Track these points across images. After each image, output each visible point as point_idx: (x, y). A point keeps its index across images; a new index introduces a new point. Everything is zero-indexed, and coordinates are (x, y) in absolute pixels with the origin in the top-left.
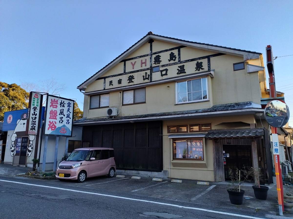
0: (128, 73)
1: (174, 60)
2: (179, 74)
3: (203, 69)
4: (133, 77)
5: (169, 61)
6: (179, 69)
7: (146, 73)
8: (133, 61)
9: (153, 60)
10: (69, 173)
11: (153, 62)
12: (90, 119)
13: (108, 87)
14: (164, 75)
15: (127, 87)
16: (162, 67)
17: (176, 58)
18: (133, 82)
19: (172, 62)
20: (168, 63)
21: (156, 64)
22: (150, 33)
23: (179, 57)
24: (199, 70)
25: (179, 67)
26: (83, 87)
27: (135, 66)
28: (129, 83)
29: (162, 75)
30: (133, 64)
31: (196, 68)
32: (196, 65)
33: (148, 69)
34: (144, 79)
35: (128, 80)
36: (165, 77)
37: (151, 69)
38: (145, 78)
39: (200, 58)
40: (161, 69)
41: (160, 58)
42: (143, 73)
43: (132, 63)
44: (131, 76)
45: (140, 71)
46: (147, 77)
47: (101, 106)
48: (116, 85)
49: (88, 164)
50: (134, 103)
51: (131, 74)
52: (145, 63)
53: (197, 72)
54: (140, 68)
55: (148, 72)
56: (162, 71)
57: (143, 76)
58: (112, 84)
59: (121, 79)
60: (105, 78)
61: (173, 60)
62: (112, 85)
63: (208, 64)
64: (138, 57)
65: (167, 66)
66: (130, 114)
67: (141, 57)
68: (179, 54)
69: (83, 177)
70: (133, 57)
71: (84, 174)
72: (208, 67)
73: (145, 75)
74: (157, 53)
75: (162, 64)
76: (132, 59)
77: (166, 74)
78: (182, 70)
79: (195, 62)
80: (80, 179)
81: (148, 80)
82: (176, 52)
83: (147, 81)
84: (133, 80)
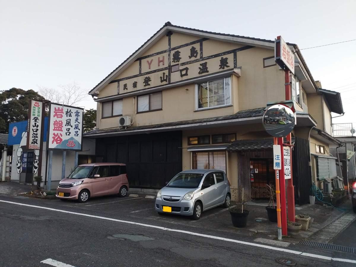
0: (144, 74)
1: (196, 57)
2: (201, 73)
3: (228, 66)
4: (150, 78)
5: (190, 57)
6: (201, 67)
7: (164, 74)
8: (149, 59)
9: (172, 57)
10: (69, 192)
11: (172, 60)
12: (102, 130)
13: (122, 91)
14: (184, 75)
15: (140, 91)
16: (182, 65)
17: (197, 53)
18: (149, 85)
19: (193, 59)
20: (188, 60)
21: (175, 62)
22: (168, 24)
23: (202, 53)
24: (223, 68)
25: (201, 65)
26: (95, 92)
27: (151, 65)
28: (145, 86)
29: (182, 76)
30: (150, 62)
31: (220, 66)
32: (220, 62)
33: (166, 69)
34: (162, 81)
35: (144, 83)
36: (185, 78)
37: (170, 68)
38: (162, 79)
39: (224, 53)
40: (181, 68)
41: (180, 55)
42: (160, 74)
43: (148, 61)
44: (147, 77)
45: (157, 71)
46: (165, 78)
47: (114, 114)
48: (130, 88)
49: (92, 182)
50: (150, 111)
51: (147, 76)
52: (163, 61)
53: (222, 70)
54: (157, 68)
55: (167, 72)
56: (181, 71)
57: (161, 77)
58: (126, 87)
59: (136, 81)
60: (118, 81)
61: (194, 56)
62: (127, 89)
63: (234, 61)
64: (155, 54)
65: (187, 64)
66: (145, 124)
67: (158, 54)
68: (201, 49)
69: (84, 196)
70: (149, 54)
71: (86, 193)
72: (234, 63)
73: (162, 76)
74: (176, 48)
75: (181, 61)
76: (148, 56)
77: (186, 74)
78: (204, 69)
79: (219, 58)
80: (81, 198)
81: (166, 81)
82: (197, 46)
83: (164, 83)
84: (149, 83)
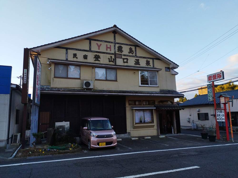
0: (94, 52)
1: (133, 54)
2: (136, 64)
4: (100, 56)
6: (136, 61)
11: (117, 50)
14: (126, 62)
17: (133, 52)
19: (131, 54)
20: (128, 54)
21: (119, 52)
22: (115, 26)
23: (136, 53)
24: (148, 66)
27: (101, 48)
30: (99, 45)
31: (146, 64)
33: (112, 54)
35: (94, 58)
37: (115, 54)
39: (148, 58)
40: (123, 57)
41: (122, 49)
42: (109, 56)
44: (97, 55)
45: (105, 53)
46: (112, 60)
50: (106, 80)
52: (110, 48)
55: (113, 57)
57: (109, 59)
59: (86, 55)
60: (67, 49)
62: (77, 58)
63: (153, 64)
64: (103, 41)
66: (103, 89)
67: (106, 42)
74: (120, 44)
75: (123, 53)
76: (98, 40)
79: (146, 60)
82: (133, 48)
83: (111, 63)
84: (99, 59)
